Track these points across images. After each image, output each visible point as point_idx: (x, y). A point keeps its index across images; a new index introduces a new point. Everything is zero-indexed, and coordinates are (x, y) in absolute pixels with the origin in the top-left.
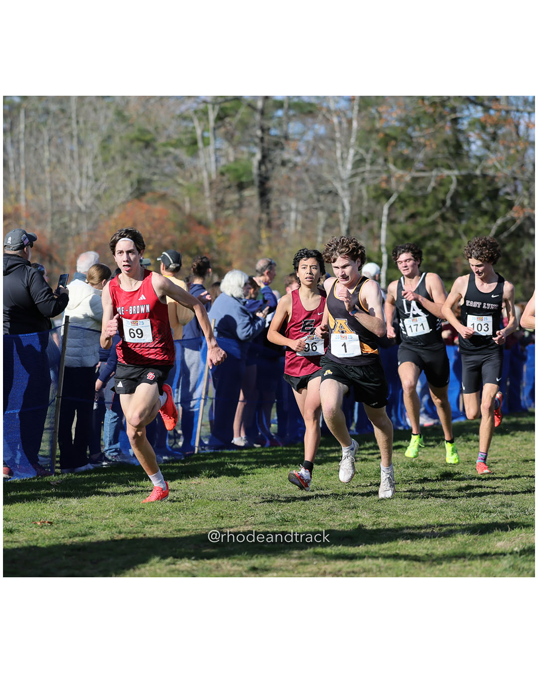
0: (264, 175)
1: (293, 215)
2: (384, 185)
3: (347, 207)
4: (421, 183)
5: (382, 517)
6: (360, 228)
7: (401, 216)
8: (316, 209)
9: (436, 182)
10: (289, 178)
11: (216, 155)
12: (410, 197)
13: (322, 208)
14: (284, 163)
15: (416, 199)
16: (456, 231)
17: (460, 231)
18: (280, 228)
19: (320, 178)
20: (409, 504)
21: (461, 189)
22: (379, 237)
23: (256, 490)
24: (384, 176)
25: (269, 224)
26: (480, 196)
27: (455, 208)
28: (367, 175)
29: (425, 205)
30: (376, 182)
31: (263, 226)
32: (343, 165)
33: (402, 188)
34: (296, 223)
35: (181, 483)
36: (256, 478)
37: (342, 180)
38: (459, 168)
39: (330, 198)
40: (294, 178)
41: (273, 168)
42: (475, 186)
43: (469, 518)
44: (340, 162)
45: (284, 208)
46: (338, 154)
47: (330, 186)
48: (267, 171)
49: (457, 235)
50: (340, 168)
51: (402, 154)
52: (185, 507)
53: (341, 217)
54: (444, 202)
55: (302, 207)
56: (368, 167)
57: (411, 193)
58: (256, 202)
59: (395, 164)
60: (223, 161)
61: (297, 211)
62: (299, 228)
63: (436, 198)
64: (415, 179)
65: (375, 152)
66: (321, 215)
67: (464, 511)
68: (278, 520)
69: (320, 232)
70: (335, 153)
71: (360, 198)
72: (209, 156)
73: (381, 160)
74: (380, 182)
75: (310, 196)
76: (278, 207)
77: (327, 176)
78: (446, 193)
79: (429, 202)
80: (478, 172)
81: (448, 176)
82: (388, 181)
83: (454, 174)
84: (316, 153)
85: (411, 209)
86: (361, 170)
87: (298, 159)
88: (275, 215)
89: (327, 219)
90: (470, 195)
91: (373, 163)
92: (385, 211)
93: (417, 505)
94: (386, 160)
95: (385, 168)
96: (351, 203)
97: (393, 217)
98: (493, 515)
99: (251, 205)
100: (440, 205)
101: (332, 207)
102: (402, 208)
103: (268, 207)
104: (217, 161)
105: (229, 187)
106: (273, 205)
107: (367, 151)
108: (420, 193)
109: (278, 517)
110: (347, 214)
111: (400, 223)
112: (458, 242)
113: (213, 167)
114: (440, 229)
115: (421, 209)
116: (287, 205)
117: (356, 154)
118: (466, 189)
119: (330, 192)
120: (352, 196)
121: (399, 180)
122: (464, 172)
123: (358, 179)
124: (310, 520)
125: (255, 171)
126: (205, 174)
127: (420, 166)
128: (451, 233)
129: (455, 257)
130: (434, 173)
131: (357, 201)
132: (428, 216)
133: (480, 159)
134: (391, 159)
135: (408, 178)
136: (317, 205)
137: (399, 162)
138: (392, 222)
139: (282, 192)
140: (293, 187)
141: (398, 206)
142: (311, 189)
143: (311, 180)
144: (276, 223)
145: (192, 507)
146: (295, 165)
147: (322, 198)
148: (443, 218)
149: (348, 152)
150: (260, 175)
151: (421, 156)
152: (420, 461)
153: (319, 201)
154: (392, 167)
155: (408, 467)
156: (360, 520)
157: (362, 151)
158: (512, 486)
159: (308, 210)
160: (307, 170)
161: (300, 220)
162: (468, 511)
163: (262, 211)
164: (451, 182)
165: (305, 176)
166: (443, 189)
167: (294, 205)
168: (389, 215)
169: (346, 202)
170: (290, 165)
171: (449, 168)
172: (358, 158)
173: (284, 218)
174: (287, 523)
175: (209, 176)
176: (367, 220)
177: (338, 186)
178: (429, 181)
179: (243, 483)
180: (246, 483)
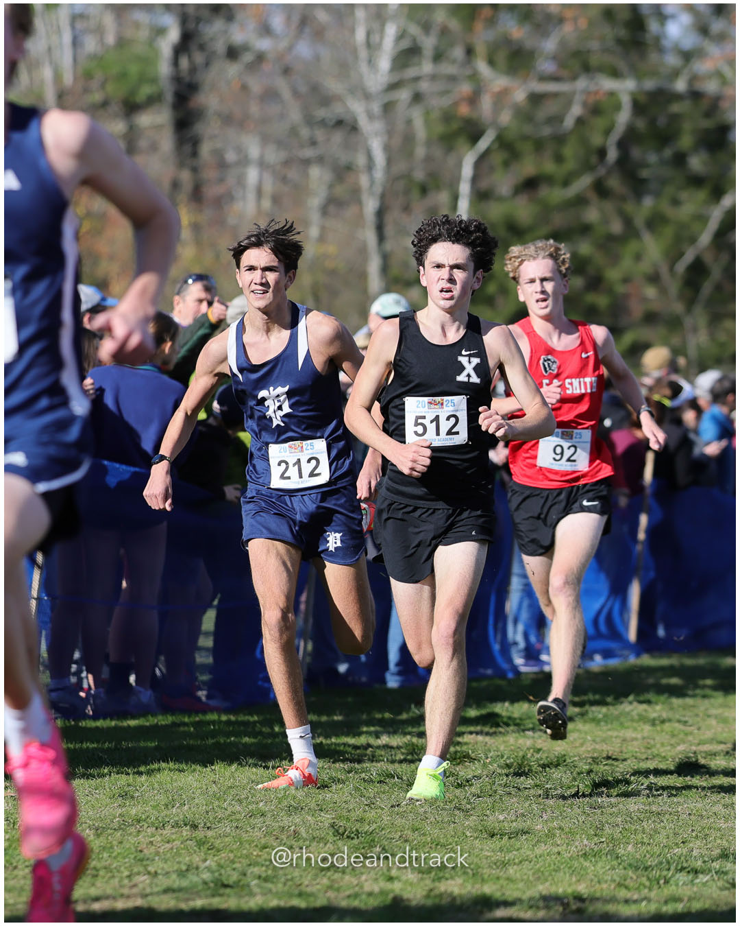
0: (187, 79)
1: (252, 175)
2: (464, 110)
3: (379, 158)
4: (550, 108)
6: (407, 209)
7: (504, 183)
8: (307, 162)
9: (585, 104)
10: (244, 88)
11: (73, 27)
12: (525, 138)
13: (320, 160)
14: (233, 53)
15: (539, 145)
16: (628, 222)
17: (639, 221)
18: (220, 203)
19: (315, 89)
20: (509, 851)
21: (641, 124)
23: (155, 813)
24: (466, 88)
25: (197, 195)
26: (686, 141)
27: (626, 166)
28: (424, 86)
29: (559, 159)
30: (445, 102)
31: (183, 197)
32: (370, 61)
33: (506, 118)
34: (259, 192)
36: (156, 785)
37: (367, 96)
38: (639, 75)
39: (338, 137)
40: (256, 85)
41: (207, 64)
42: (675, 118)
43: (647, 884)
44: (363, 54)
45: (231, 156)
46: (360, 35)
47: (337, 110)
48: (193, 70)
49: (631, 231)
50: (364, 68)
51: (506, 41)
53: (364, 180)
54: (602, 153)
55: (274, 156)
56: (427, 67)
57: (527, 129)
58: (167, 142)
59: (491, 62)
60: (90, 45)
61: (262, 164)
62: (267, 204)
63: (584, 142)
64: (536, 99)
65: (444, 31)
66: (318, 176)
67: (637, 868)
69: (315, 217)
70: (353, 31)
71: (409, 139)
72: (59, 31)
73: (458, 52)
74: (456, 104)
75: (293, 131)
76: (219, 154)
77: (333, 85)
78: (608, 132)
79: (569, 151)
80: (681, 85)
81: (612, 94)
82: (473, 100)
83: (625, 88)
84: (307, 30)
85: (528, 167)
86: (411, 72)
87: (264, 44)
88: (209, 174)
89: (331, 187)
90: (664, 137)
91: (438, 57)
92: (467, 171)
93: (529, 853)
94: (470, 51)
95: (468, 72)
96: (387, 148)
97: (484, 184)
98: (703, 878)
99: (154, 147)
100: (594, 159)
101: (343, 158)
102: (506, 164)
103: (195, 154)
104: (76, 43)
105: (105, 104)
106: (205, 149)
107: (425, 28)
108: (546, 131)
109: (206, 876)
110: (379, 174)
111: (500, 199)
112: (633, 246)
113: (66, 58)
114: (592, 215)
115: (549, 167)
116: (239, 150)
117: (401, 36)
118: (652, 122)
119: (339, 123)
120: (390, 133)
121: (501, 97)
122: (650, 84)
123: (404, 95)
124: (280, 885)
125: (164, 69)
126: (47, 73)
127: (548, 67)
128: (616, 227)
129: (626, 280)
130: (582, 84)
131: (400, 147)
132: (566, 183)
133: (687, 56)
134: (481, 49)
135: (520, 96)
136: (308, 153)
137: (501, 57)
138: (482, 196)
139: (228, 120)
140: (254, 109)
141: (498, 158)
142: (295, 115)
143: (296, 93)
144: (211, 191)
146: (260, 57)
147: (320, 134)
148: (601, 189)
149: (382, 31)
150: (177, 79)
151: (550, 45)
153: (313, 143)
154: (482, 67)
156: (397, 887)
157: (415, 30)
159: (287, 163)
160: (287, 71)
161: (269, 186)
162: (646, 869)
163: (181, 165)
164: (618, 107)
165: (282, 86)
166: (600, 123)
167: (254, 151)
168: (475, 179)
169: (377, 147)
170: (248, 57)
171: (615, 74)
172: (405, 44)
173: (231, 180)
174: (228, 891)
175: (57, 77)
176: (424, 190)
177: (357, 108)
178: (569, 104)
180: (132, 797)
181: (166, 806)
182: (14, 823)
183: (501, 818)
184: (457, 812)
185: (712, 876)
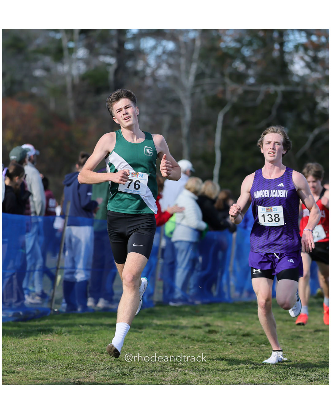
2: (220, 96)
3: (188, 113)
4: (251, 96)
5: (206, 375)
6: (198, 130)
8: (162, 114)
12: (242, 107)
13: (167, 113)
14: (136, 73)
15: (246, 110)
21: (285, 103)
22: (213, 139)
23: (100, 348)
24: (220, 88)
27: (279, 118)
28: (206, 87)
29: (254, 114)
30: (214, 93)
32: (186, 77)
33: (235, 99)
35: (36, 339)
36: (101, 338)
37: (185, 90)
38: (285, 84)
41: (127, 77)
42: (297, 100)
43: (279, 379)
44: (184, 74)
46: (183, 68)
47: (174, 95)
48: (122, 79)
50: (184, 79)
52: (39, 359)
53: (182, 120)
54: (270, 112)
55: (150, 110)
56: (207, 81)
57: (243, 103)
59: (231, 78)
63: (263, 109)
64: (246, 92)
65: (213, 67)
66: (166, 118)
68: (117, 373)
71: (199, 106)
73: (218, 75)
74: (218, 93)
75: (158, 102)
78: (272, 105)
79: (258, 112)
80: (300, 89)
81: (275, 91)
82: (224, 92)
83: (280, 89)
85: (242, 117)
86: (201, 81)
89: (171, 122)
91: (212, 76)
92: (220, 117)
94: (222, 75)
95: (222, 82)
96: (192, 110)
97: (227, 123)
100: (267, 114)
101: (176, 112)
105: (88, 92)
107: (207, 65)
108: (250, 104)
110: (188, 118)
111: (233, 128)
115: (250, 117)
117: (198, 68)
118: (289, 102)
119: (174, 100)
120: (193, 103)
121: (233, 92)
122: (289, 88)
123: (198, 90)
125: (111, 77)
126: (69, 80)
127: (252, 81)
130: (263, 87)
131: (197, 109)
132: (256, 123)
133: (302, 78)
134: (227, 74)
135: (240, 90)
136: (162, 110)
137: (234, 78)
138: (225, 127)
145: (45, 359)
146: (145, 75)
149: (190, 66)
151: (252, 72)
152: (240, 330)
154: (227, 80)
155: (229, 335)
157: (203, 66)
158: (317, 355)
159: (155, 113)
162: (279, 373)
164: (277, 95)
166: (269, 102)
168: (224, 121)
169: (187, 109)
171: (276, 83)
172: (199, 72)
175: (73, 80)
176: (204, 124)
177: (181, 94)
178: (258, 95)
179: (89, 341)
180: (92, 342)
181: (104, 345)
182: (49, 350)
183: (226, 353)
184: (210, 351)
185: (304, 377)
